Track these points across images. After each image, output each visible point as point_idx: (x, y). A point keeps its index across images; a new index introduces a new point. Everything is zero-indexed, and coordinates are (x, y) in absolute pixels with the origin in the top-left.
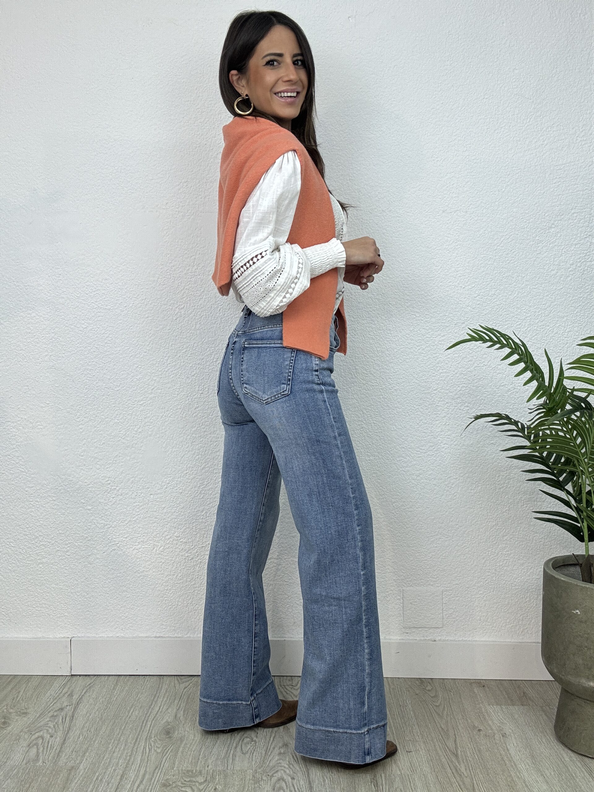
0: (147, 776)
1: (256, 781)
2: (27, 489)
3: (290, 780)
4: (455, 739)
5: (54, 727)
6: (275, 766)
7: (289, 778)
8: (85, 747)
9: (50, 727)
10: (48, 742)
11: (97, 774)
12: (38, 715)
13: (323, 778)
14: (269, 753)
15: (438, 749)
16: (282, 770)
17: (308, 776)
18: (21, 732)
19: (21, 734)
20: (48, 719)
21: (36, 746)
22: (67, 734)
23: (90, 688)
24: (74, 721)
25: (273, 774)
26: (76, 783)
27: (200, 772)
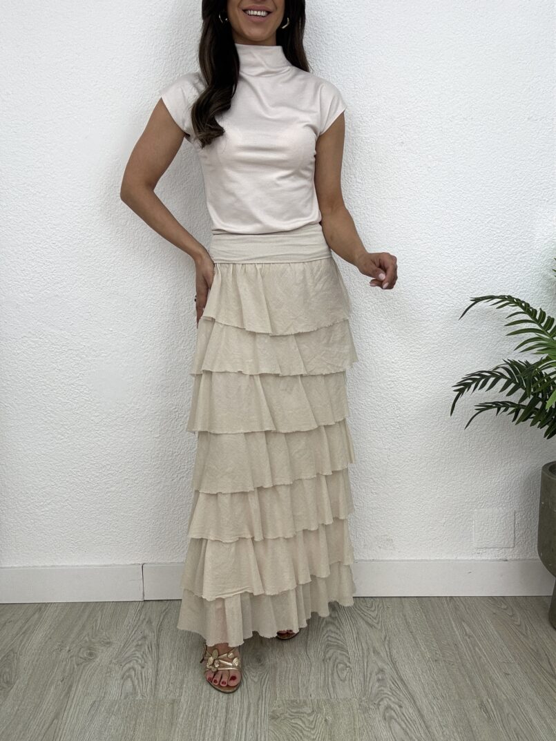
0: (252, 709)
1: (366, 710)
2: (92, 418)
3: (398, 709)
4: (549, 661)
5: (142, 656)
6: (378, 694)
7: (397, 707)
8: (180, 677)
9: (138, 657)
10: (141, 673)
11: (201, 708)
12: (122, 645)
13: (431, 706)
14: (368, 680)
15: (535, 670)
16: (386, 697)
17: (415, 702)
18: (110, 664)
19: (111, 665)
20: (134, 649)
21: (129, 679)
22: (157, 664)
23: (166, 614)
24: (161, 650)
25: (379, 702)
26: (183, 718)
27: (305, 702)
